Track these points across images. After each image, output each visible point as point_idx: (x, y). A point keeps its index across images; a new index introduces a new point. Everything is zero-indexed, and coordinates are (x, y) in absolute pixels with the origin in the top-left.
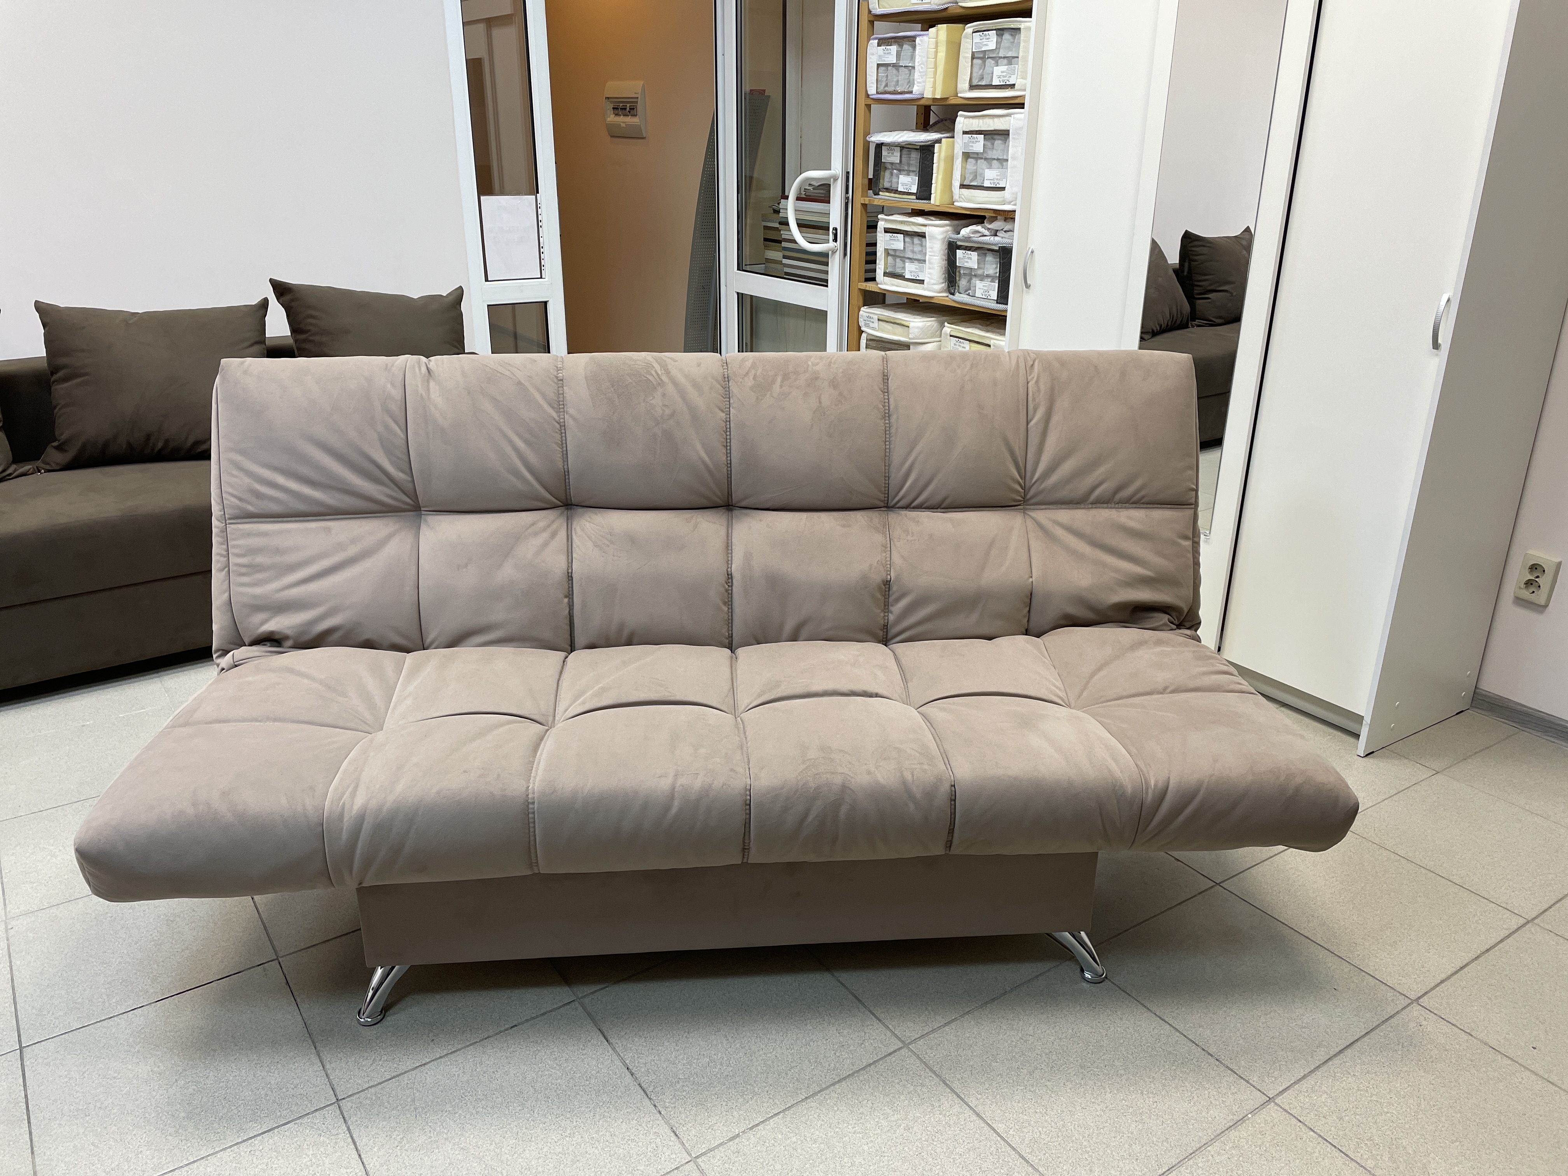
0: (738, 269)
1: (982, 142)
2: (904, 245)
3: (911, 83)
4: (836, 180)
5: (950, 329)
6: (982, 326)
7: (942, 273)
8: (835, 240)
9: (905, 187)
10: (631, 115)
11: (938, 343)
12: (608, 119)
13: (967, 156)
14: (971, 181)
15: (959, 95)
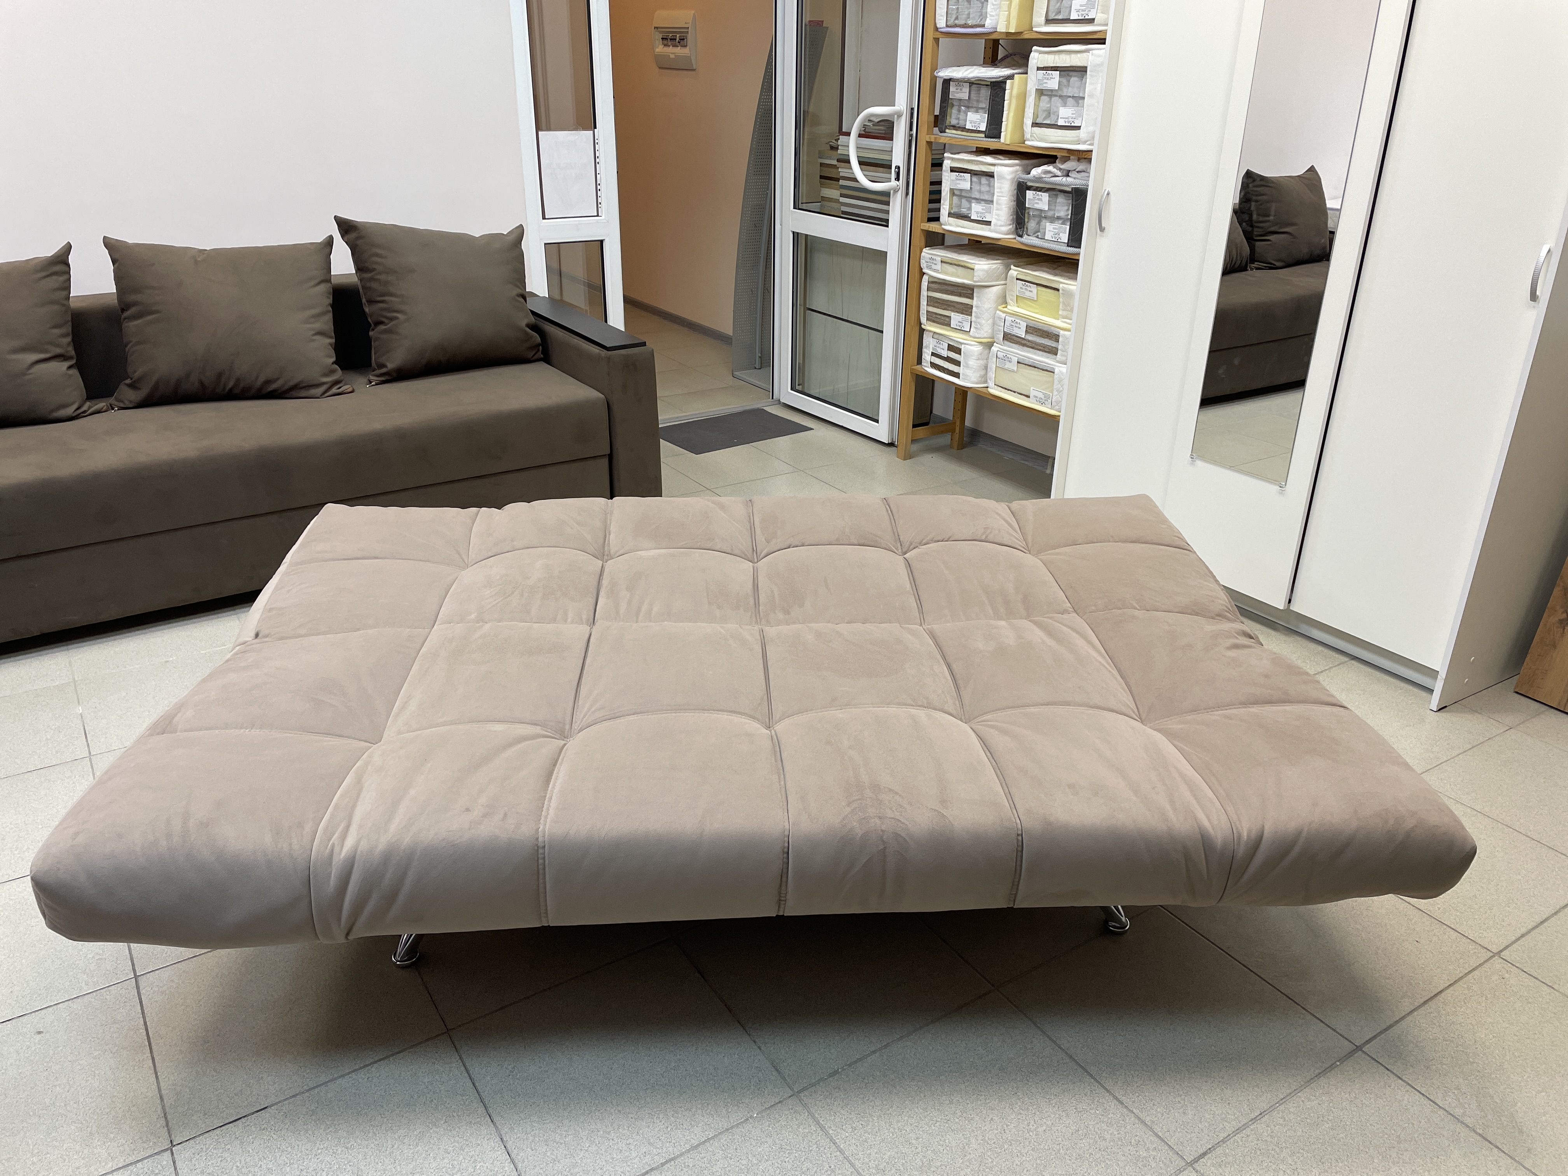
0: (794, 208)
1: (1057, 78)
2: (971, 185)
3: (983, 16)
4: (899, 115)
5: (1016, 273)
6: (1049, 269)
7: (1010, 214)
8: (898, 179)
9: (973, 125)
10: (681, 46)
11: (1002, 286)
12: (657, 50)
13: (1041, 93)
14: (1045, 119)
15: (1034, 29)
